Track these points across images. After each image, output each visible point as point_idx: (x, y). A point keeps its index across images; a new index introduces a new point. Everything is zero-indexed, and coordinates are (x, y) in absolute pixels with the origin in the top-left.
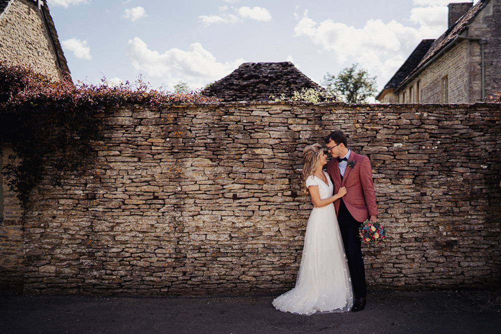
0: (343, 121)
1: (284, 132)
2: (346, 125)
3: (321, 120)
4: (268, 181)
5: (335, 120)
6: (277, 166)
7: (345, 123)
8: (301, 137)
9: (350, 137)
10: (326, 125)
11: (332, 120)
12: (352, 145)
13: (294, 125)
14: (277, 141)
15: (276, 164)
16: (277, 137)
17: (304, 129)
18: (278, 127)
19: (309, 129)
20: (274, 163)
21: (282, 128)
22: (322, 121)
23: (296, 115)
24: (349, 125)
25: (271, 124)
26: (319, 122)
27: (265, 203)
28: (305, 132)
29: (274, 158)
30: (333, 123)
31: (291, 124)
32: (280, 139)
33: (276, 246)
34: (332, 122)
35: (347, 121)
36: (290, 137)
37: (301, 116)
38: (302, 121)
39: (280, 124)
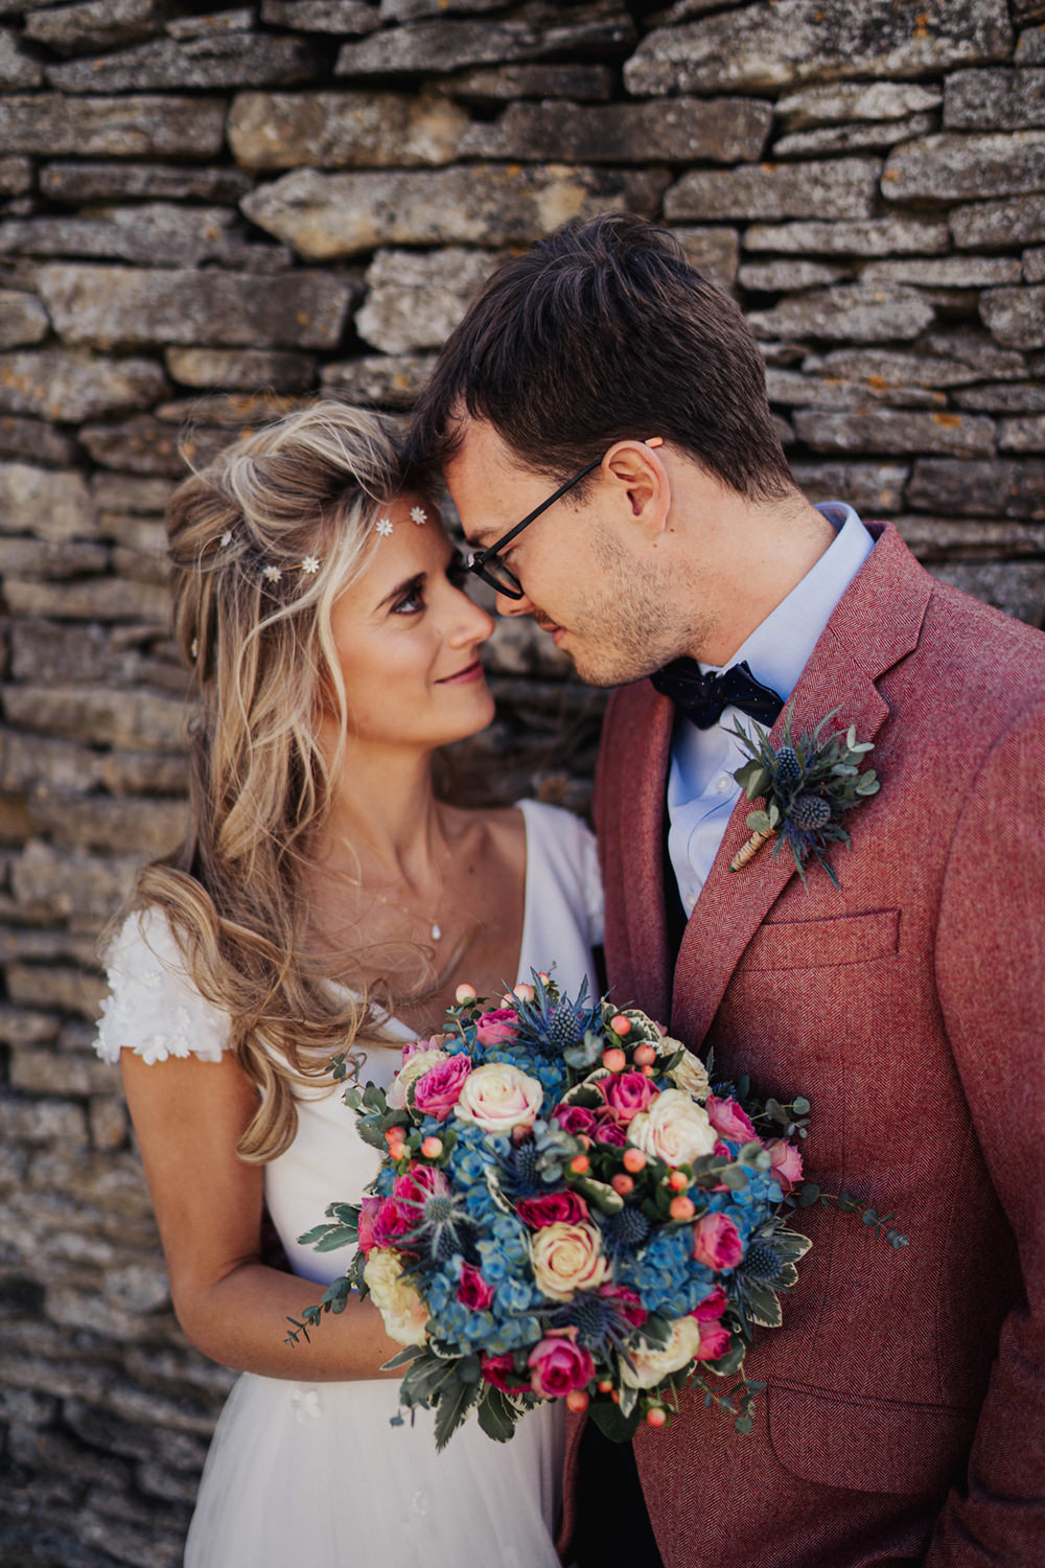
0: (919, 98)
1: (189, 272)
2: (957, 160)
3: (620, 94)
4: (55, 814)
5: (798, 85)
6: (131, 664)
7: (935, 114)
8: (368, 324)
9: (1000, 321)
10: (678, 169)
11: (774, 94)
12: (1013, 437)
13: (299, 185)
14: (113, 383)
15: (120, 635)
16: (111, 331)
17: (403, 231)
18: (124, 217)
19: (457, 223)
20: (108, 624)
21: (165, 219)
22: (630, 114)
23: (324, 47)
24: (999, 147)
25: (55, 179)
26: (577, 121)
27: (38, 1026)
28: (407, 270)
29: (110, 571)
30: (780, 126)
31: (270, 173)
32: (154, 351)
33: (154, 1446)
34: (763, 113)
35: (972, 95)
36: (243, 333)
37: (366, 58)
38: (403, 127)
39: (138, 179)
